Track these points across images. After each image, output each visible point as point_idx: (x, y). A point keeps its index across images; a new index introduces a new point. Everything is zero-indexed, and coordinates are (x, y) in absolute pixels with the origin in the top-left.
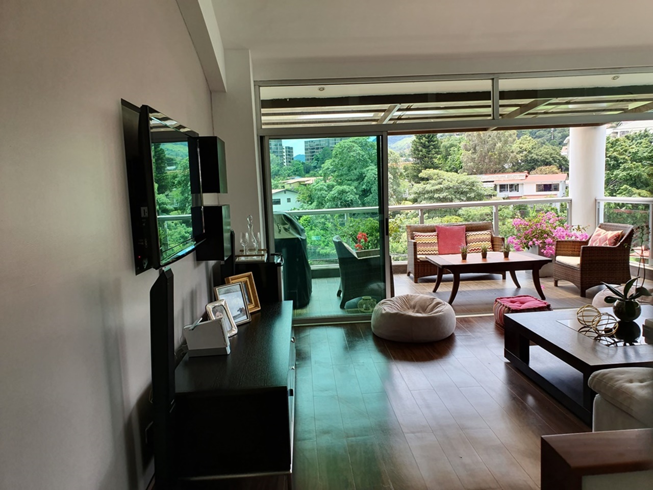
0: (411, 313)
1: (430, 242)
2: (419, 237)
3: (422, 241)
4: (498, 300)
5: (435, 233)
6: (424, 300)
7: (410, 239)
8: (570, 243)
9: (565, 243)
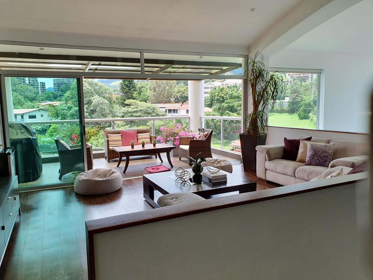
0: (98, 179)
1: (117, 140)
2: (111, 137)
3: (113, 139)
4: (146, 169)
5: (120, 135)
6: (106, 171)
7: (106, 138)
8: (185, 139)
9: (184, 139)
